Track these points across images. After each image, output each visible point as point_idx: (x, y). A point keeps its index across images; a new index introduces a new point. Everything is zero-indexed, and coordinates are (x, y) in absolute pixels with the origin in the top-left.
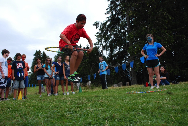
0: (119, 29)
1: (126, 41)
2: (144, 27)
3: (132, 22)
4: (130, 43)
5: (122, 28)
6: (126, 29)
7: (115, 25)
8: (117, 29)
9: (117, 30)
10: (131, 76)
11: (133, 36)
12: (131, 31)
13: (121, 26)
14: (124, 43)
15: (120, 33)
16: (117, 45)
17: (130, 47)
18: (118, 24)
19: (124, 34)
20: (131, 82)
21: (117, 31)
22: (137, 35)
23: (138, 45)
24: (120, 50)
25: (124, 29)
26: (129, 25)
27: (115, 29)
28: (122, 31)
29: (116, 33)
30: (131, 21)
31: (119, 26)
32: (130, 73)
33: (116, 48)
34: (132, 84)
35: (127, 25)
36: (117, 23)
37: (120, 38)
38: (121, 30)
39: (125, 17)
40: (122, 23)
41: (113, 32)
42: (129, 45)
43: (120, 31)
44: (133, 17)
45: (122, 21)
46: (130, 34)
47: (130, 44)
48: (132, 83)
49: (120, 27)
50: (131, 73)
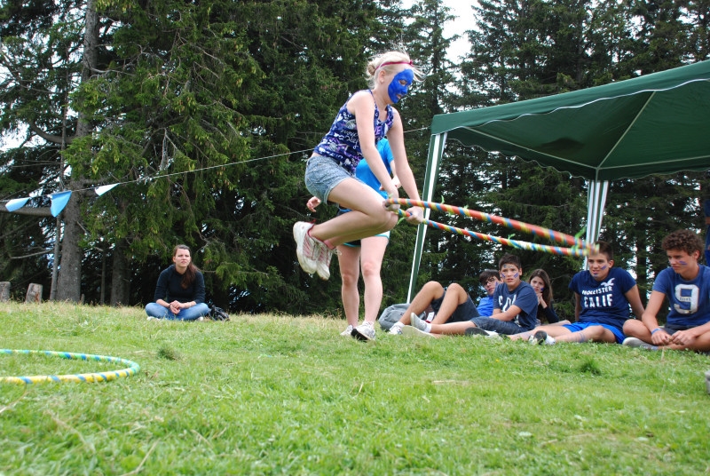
0: (41, 47)
1: (64, 111)
2: (154, 74)
3: (107, 39)
4: (80, 121)
5: (55, 49)
6: (74, 58)
7: (26, 21)
8: (33, 46)
9: (31, 50)
10: (59, 264)
11: (101, 99)
12: (97, 73)
13: (56, 38)
14: (55, 116)
15: (41, 67)
16: (21, 118)
17: (75, 140)
18: (41, 26)
19: (63, 76)
20: (53, 289)
21: (28, 54)
22: (119, 99)
23: (111, 139)
24: (29, 139)
25: (65, 56)
26: (89, 45)
27: (24, 41)
28: (53, 61)
29: (23, 62)
30: (106, 30)
31: (44, 36)
32: (56, 248)
33: (14, 128)
34: (57, 299)
35: (81, 42)
36: (34, 18)
37: (41, 88)
38: (50, 53)
39: (78, 5)
40: (62, 23)
41: (10, 50)
42: (74, 133)
43: (44, 60)
44: (117, 20)
45: (62, 18)
46: (88, 84)
47: (79, 126)
48: (56, 291)
49: (50, 44)
50: (60, 248)
